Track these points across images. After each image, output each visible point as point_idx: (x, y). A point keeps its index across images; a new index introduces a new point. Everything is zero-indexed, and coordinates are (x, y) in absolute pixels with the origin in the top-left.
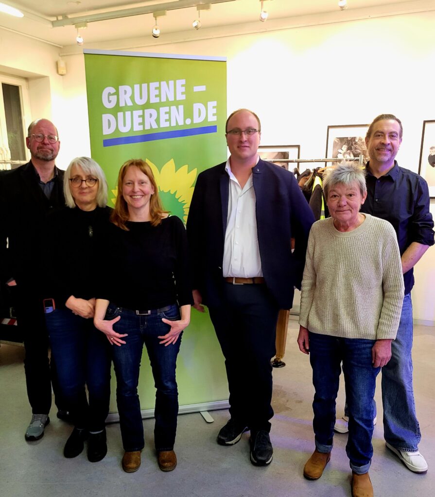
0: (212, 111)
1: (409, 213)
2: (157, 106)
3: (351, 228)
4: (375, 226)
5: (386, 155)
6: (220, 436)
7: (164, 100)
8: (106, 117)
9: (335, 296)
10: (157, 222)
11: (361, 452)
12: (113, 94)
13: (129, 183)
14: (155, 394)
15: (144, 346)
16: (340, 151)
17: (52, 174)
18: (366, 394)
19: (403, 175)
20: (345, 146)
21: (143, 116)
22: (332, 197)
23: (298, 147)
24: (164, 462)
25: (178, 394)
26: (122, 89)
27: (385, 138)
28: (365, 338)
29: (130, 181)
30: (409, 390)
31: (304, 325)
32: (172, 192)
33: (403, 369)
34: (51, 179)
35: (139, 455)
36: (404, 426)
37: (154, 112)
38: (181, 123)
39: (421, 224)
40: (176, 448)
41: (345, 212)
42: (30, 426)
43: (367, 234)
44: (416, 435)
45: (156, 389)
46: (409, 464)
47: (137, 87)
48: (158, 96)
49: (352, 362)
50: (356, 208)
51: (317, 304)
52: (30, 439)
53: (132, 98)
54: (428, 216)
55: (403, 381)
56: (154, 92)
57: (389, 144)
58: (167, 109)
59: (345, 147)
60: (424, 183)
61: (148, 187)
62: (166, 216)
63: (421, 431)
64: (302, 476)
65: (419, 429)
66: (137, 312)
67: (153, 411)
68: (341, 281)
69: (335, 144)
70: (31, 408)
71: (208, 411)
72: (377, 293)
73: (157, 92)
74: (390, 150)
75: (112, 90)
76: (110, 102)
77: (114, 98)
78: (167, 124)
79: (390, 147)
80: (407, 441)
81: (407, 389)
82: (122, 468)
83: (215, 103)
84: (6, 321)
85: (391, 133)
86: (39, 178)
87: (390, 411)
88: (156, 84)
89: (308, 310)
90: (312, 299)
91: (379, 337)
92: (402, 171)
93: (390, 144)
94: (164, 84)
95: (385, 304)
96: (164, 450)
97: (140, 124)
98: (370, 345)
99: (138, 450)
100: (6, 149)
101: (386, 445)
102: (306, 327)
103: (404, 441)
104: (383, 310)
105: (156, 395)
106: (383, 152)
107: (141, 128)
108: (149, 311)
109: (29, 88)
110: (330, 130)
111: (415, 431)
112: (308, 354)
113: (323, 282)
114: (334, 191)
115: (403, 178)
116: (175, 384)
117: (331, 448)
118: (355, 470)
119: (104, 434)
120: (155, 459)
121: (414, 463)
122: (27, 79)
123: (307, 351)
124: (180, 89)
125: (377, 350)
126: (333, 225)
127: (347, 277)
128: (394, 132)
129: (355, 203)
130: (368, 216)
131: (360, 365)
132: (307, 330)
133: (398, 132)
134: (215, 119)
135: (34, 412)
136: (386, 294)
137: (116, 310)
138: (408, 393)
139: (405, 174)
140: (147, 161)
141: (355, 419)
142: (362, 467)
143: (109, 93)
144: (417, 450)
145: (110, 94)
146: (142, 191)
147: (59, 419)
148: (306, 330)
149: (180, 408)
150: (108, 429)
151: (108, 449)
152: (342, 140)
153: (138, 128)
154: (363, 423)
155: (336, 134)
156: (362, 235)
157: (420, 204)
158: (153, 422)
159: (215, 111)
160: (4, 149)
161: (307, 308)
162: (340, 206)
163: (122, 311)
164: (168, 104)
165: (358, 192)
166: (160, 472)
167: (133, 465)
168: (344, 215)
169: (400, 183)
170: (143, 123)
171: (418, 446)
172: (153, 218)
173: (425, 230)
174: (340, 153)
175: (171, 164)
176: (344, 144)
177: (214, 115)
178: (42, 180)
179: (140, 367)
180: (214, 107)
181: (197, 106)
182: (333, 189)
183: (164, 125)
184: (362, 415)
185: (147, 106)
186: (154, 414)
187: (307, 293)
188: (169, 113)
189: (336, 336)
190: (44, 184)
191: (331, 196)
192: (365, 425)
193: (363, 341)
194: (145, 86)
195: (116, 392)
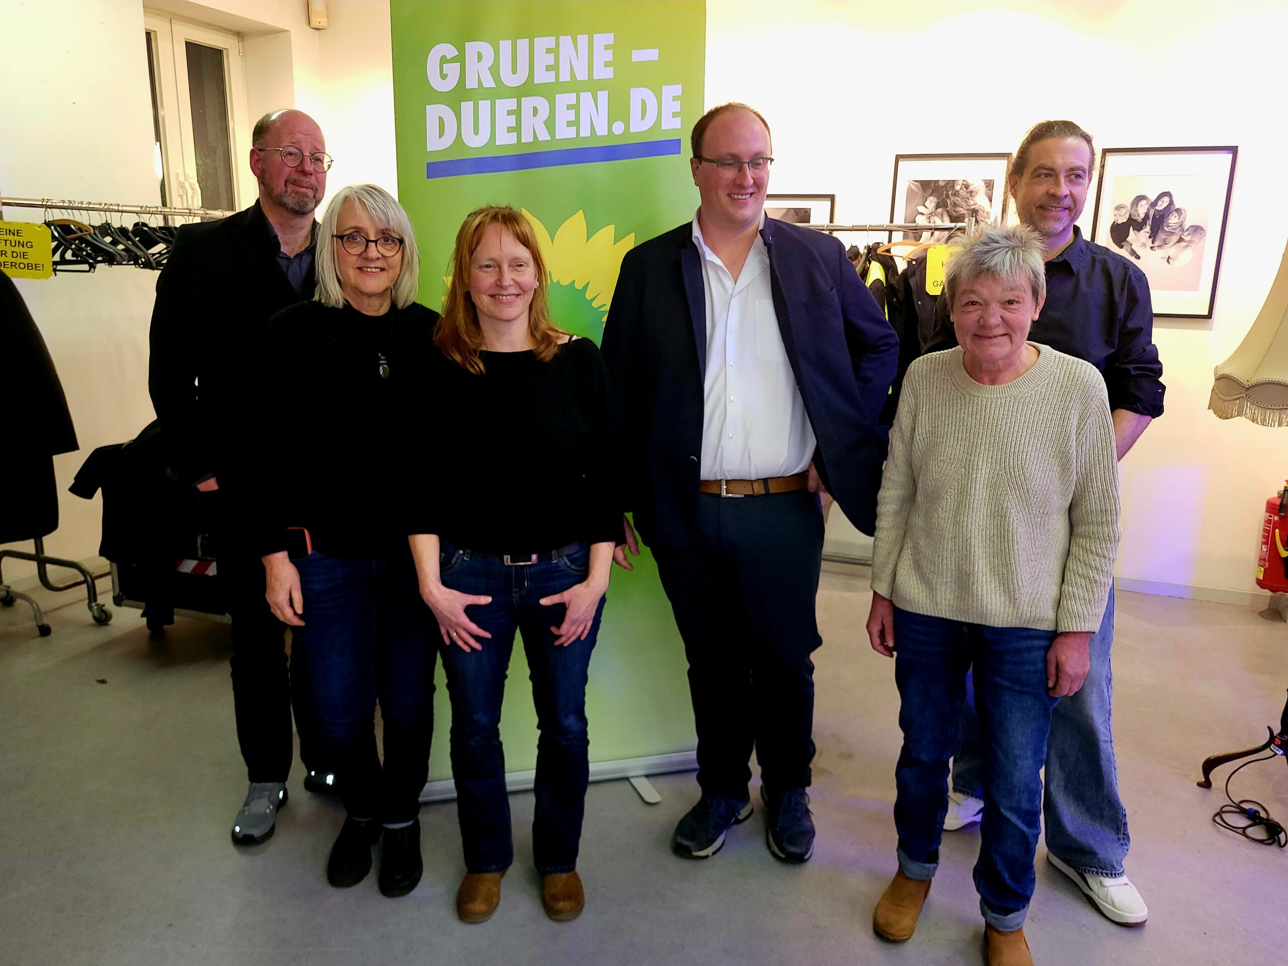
0: (671, 106)
1: (1109, 343)
2: (549, 92)
3: (1007, 375)
4: (1063, 373)
5: (1058, 219)
6: (679, 840)
7: (565, 77)
8: (434, 112)
9: (964, 529)
10: (548, 354)
11: (1009, 881)
12: (453, 61)
13: (488, 266)
14: (536, 742)
15: (518, 634)
16: (921, 209)
17: (307, 238)
18: (1029, 754)
19: (1094, 259)
20: (931, 198)
21: (517, 113)
22: (967, 304)
23: (832, 198)
24: (555, 898)
25: (587, 742)
26: (472, 48)
27: (1057, 183)
28: (1029, 627)
29: (491, 259)
30: (1106, 739)
31: (883, 591)
32: (579, 286)
33: (1092, 692)
34: (303, 249)
35: (498, 885)
36: (1093, 817)
37: (542, 103)
38: (602, 131)
39: (1135, 369)
40: (581, 865)
41: (995, 340)
42: (243, 811)
43: (1044, 391)
44: (1119, 839)
45: (539, 732)
46: (1102, 904)
47: (505, 46)
48: (554, 68)
49: (998, 680)
50: (1022, 329)
51: (916, 547)
52: (243, 842)
53: (494, 70)
54: (1150, 351)
55: (1092, 719)
56: (543, 60)
57: (1066, 196)
58: (571, 98)
59: (931, 202)
60: (1141, 278)
61: (528, 275)
62: (565, 340)
63: (1131, 830)
64: (871, 931)
65: (1125, 824)
66: (507, 559)
67: (532, 774)
68: (980, 495)
69: (910, 194)
70: (246, 769)
71: (647, 776)
72: (1059, 524)
73: (550, 59)
74: (1069, 208)
75: (450, 51)
76: (444, 77)
77: (452, 70)
78: (571, 133)
79: (1068, 202)
80: (1101, 854)
81: (1102, 738)
82: (456, 914)
83: (677, 89)
84: (188, 566)
85: (1072, 169)
86: (278, 245)
87: (1062, 783)
88: (550, 42)
89: (893, 557)
90: (902, 533)
91: (1063, 628)
92: (1091, 251)
93: (1069, 197)
94: (566, 41)
95: (1074, 549)
96: (555, 872)
97: (510, 130)
98: (1043, 643)
99: (496, 871)
100: (190, 184)
101: (1048, 858)
102: (887, 597)
103: (1093, 854)
104: (1071, 564)
105: (539, 747)
106: (1054, 213)
107: (512, 139)
108: (534, 557)
109: (244, 55)
110: (900, 163)
111: (1118, 829)
112: (892, 656)
113: (934, 498)
114: (973, 292)
115: (1093, 266)
116: (584, 722)
117: (935, 869)
118: (993, 922)
119: (415, 830)
120: (533, 892)
121: (1117, 902)
122: (240, 35)
123: (888, 651)
124: (602, 56)
125: (1063, 658)
126: (963, 368)
127: (994, 486)
128: (1078, 168)
129: (1021, 318)
130: (1045, 348)
131: (1018, 688)
132: (891, 602)
133: (1087, 167)
134: (676, 124)
135: (254, 776)
136: (1080, 529)
137: (456, 556)
138: (1103, 745)
139: (1099, 257)
140: (525, 212)
141: (1002, 810)
142: (1010, 916)
143: (443, 57)
144: (1121, 874)
145: (444, 60)
146: (518, 284)
147: (309, 794)
148: (886, 603)
149: (592, 767)
150: (425, 818)
151: (425, 865)
152: (928, 187)
153: (505, 140)
154: (1019, 818)
155: (913, 172)
156: (1033, 393)
157: (1131, 325)
158: (531, 800)
159: (677, 106)
160: (187, 185)
161: (889, 553)
162: (984, 327)
163: (470, 559)
164: (574, 86)
165: (1028, 296)
166: (546, 924)
167: (478, 906)
168: (993, 349)
169: (1089, 278)
170: (517, 129)
171: (1123, 863)
172: (538, 342)
173: (1144, 382)
174: (922, 214)
175: (577, 222)
176: (931, 195)
177: (675, 115)
178: (283, 249)
179: (507, 682)
180: (675, 98)
181: (638, 95)
182: (969, 287)
183: (565, 133)
184: (1019, 801)
185: (528, 89)
186: (533, 781)
187: (890, 519)
188: (576, 107)
189: (963, 620)
190: (288, 259)
191: (964, 303)
192: (1023, 822)
193: (1025, 634)
194: (523, 43)
195: (448, 736)
